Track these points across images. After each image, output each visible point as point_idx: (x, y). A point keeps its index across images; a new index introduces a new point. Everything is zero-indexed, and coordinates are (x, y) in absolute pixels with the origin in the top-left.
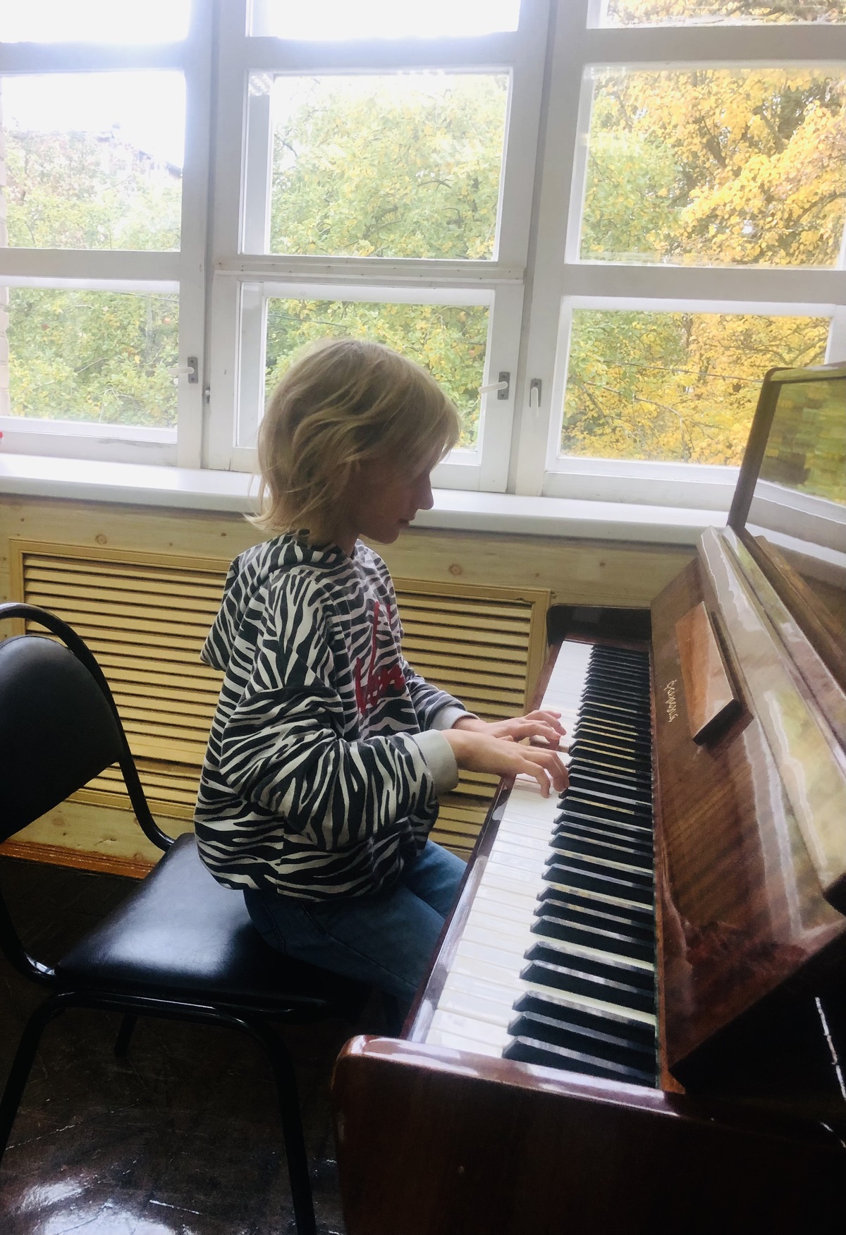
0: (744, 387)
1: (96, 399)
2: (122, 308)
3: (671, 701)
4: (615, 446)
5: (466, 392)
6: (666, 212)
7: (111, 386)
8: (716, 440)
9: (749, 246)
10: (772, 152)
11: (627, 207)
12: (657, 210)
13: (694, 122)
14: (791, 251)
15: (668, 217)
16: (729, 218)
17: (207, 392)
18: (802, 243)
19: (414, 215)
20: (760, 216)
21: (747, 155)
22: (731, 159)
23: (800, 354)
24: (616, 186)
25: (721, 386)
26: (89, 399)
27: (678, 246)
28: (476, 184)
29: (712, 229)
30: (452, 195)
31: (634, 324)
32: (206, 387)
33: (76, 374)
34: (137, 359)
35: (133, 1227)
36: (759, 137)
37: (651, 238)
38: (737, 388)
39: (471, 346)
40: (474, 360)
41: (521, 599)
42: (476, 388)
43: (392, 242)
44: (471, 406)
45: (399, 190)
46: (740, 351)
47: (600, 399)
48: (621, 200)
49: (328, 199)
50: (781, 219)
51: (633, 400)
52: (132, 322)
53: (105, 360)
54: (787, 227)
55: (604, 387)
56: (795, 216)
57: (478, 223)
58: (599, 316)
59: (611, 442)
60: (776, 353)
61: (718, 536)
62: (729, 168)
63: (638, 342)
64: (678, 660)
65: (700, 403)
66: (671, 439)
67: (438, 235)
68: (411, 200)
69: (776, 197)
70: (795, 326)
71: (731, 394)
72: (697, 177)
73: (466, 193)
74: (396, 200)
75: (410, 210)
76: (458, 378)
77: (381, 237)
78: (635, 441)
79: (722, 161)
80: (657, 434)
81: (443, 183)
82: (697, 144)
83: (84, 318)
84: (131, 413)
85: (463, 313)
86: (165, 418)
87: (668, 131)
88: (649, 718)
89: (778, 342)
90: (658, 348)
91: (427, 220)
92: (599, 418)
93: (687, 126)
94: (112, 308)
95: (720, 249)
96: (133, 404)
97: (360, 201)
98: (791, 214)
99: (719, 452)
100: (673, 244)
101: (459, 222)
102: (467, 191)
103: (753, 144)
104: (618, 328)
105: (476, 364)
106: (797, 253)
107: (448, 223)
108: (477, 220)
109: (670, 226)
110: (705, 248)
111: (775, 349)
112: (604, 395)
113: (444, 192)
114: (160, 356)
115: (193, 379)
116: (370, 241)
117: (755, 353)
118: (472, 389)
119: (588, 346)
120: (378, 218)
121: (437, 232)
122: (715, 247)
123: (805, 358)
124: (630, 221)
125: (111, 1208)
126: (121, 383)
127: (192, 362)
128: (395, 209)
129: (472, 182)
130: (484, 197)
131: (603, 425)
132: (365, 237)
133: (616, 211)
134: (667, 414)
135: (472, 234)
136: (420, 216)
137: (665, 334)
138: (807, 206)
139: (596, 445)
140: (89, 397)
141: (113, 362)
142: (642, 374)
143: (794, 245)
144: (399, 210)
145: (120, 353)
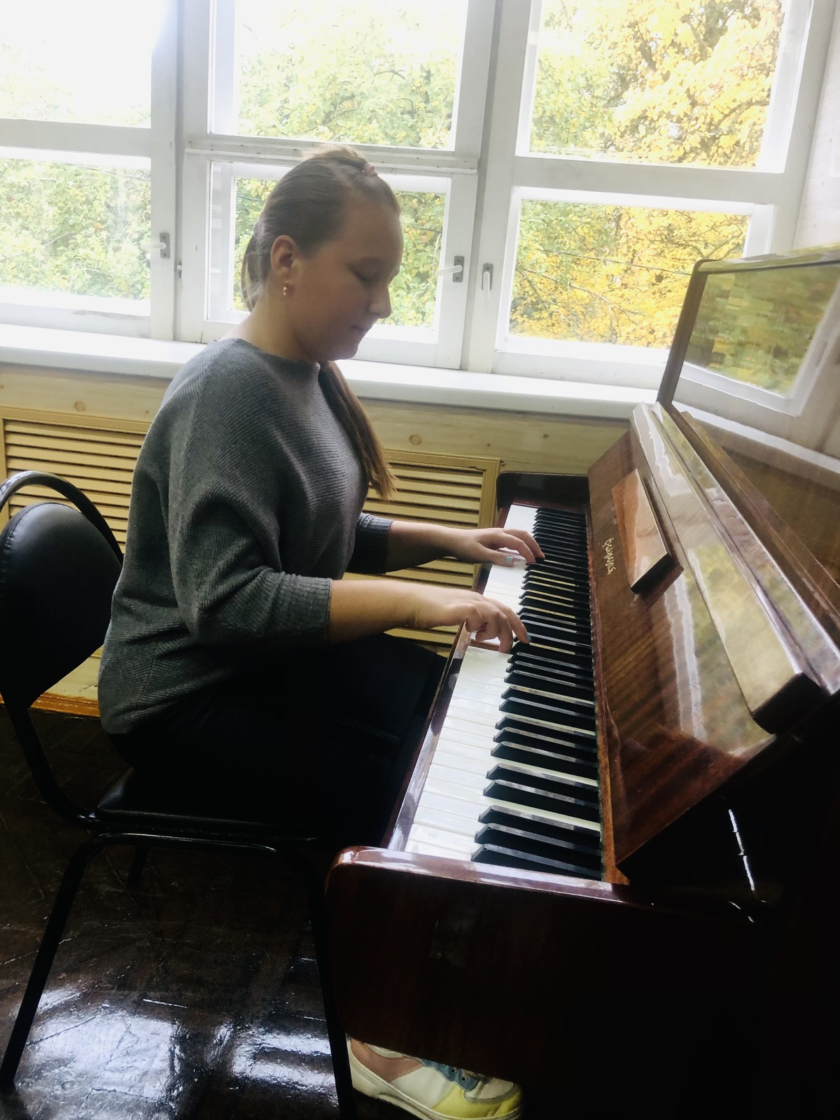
0: (666, 278)
1: (64, 272)
2: (87, 183)
3: (609, 556)
4: (551, 330)
5: (418, 275)
6: (601, 111)
7: (79, 260)
8: (641, 326)
9: (674, 147)
10: (697, 59)
11: (567, 105)
12: (594, 109)
13: (629, 26)
14: (711, 154)
15: (603, 116)
16: (658, 120)
17: (179, 267)
18: (721, 147)
19: (368, 105)
20: (685, 119)
21: (676, 61)
22: (661, 64)
23: (716, 249)
24: (558, 85)
25: (645, 277)
26: (57, 272)
27: (612, 144)
28: (428, 77)
29: (642, 129)
30: (406, 86)
31: (570, 216)
32: (178, 262)
33: (44, 247)
34: (104, 234)
35: (129, 1022)
36: (686, 44)
37: (588, 134)
38: (659, 278)
39: (423, 232)
40: (426, 245)
41: (474, 468)
42: (428, 272)
43: (349, 129)
44: (423, 288)
45: (356, 78)
46: (664, 245)
47: (539, 285)
48: (562, 97)
49: (287, 84)
50: (704, 123)
51: (568, 287)
52: (98, 198)
53: (72, 235)
54: (709, 130)
55: (543, 274)
56: (716, 121)
57: (430, 114)
58: (539, 207)
59: (548, 326)
60: (695, 248)
61: (649, 411)
62: (659, 72)
63: (573, 233)
64: (615, 520)
65: (625, 291)
66: (601, 324)
67: (392, 124)
68: (368, 89)
69: (699, 102)
70: (712, 223)
71: (654, 284)
72: (630, 80)
73: (419, 85)
74: (354, 89)
75: (366, 98)
76: (410, 261)
77: (340, 124)
78: (569, 325)
79: (652, 65)
80: (589, 320)
81: (396, 73)
82: (631, 47)
83: (50, 191)
84: (98, 286)
85: (416, 200)
86: (134, 291)
87: (604, 34)
88: (588, 572)
89: (697, 238)
90: (591, 240)
91: (383, 109)
92: (537, 303)
93: (622, 29)
94: (78, 183)
95: (649, 149)
96: (100, 279)
97: (319, 87)
98: (712, 119)
99: (643, 337)
100: (608, 143)
101: (412, 113)
102: (420, 83)
103: (681, 51)
104: (556, 219)
105: (428, 249)
106: (716, 155)
107: (402, 114)
108: (429, 112)
109: (605, 125)
110: (635, 148)
111: (694, 244)
112: (542, 281)
113: (399, 83)
114: (126, 232)
115: (165, 254)
116: (329, 128)
117: (677, 247)
118: (424, 272)
119: (530, 235)
120: (334, 105)
121: (391, 121)
122: (645, 148)
123: (720, 253)
124: (570, 119)
125: (108, 1008)
126: (88, 257)
127: (164, 237)
128: (352, 97)
129: (425, 74)
130: (436, 90)
131: (541, 310)
132: (324, 123)
133: (556, 109)
134: (598, 301)
135: (424, 125)
136: (376, 105)
137: (598, 227)
138: (727, 112)
139: (534, 327)
140: (57, 269)
141: (80, 236)
142: (576, 264)
143: (714, 148)
144: (356, 98)
145: (86, 227)
